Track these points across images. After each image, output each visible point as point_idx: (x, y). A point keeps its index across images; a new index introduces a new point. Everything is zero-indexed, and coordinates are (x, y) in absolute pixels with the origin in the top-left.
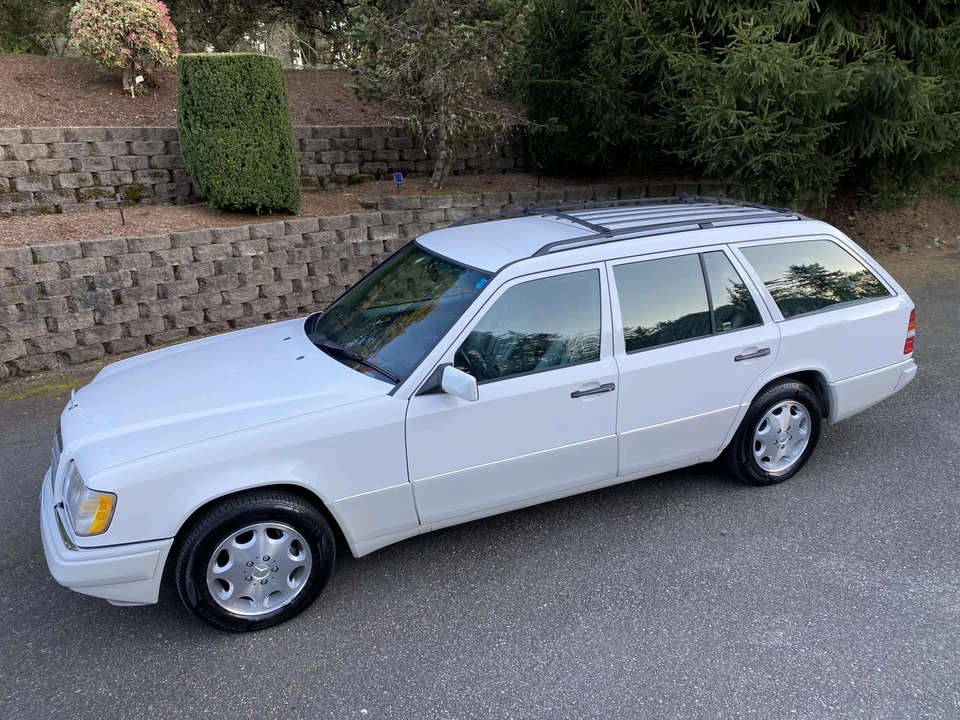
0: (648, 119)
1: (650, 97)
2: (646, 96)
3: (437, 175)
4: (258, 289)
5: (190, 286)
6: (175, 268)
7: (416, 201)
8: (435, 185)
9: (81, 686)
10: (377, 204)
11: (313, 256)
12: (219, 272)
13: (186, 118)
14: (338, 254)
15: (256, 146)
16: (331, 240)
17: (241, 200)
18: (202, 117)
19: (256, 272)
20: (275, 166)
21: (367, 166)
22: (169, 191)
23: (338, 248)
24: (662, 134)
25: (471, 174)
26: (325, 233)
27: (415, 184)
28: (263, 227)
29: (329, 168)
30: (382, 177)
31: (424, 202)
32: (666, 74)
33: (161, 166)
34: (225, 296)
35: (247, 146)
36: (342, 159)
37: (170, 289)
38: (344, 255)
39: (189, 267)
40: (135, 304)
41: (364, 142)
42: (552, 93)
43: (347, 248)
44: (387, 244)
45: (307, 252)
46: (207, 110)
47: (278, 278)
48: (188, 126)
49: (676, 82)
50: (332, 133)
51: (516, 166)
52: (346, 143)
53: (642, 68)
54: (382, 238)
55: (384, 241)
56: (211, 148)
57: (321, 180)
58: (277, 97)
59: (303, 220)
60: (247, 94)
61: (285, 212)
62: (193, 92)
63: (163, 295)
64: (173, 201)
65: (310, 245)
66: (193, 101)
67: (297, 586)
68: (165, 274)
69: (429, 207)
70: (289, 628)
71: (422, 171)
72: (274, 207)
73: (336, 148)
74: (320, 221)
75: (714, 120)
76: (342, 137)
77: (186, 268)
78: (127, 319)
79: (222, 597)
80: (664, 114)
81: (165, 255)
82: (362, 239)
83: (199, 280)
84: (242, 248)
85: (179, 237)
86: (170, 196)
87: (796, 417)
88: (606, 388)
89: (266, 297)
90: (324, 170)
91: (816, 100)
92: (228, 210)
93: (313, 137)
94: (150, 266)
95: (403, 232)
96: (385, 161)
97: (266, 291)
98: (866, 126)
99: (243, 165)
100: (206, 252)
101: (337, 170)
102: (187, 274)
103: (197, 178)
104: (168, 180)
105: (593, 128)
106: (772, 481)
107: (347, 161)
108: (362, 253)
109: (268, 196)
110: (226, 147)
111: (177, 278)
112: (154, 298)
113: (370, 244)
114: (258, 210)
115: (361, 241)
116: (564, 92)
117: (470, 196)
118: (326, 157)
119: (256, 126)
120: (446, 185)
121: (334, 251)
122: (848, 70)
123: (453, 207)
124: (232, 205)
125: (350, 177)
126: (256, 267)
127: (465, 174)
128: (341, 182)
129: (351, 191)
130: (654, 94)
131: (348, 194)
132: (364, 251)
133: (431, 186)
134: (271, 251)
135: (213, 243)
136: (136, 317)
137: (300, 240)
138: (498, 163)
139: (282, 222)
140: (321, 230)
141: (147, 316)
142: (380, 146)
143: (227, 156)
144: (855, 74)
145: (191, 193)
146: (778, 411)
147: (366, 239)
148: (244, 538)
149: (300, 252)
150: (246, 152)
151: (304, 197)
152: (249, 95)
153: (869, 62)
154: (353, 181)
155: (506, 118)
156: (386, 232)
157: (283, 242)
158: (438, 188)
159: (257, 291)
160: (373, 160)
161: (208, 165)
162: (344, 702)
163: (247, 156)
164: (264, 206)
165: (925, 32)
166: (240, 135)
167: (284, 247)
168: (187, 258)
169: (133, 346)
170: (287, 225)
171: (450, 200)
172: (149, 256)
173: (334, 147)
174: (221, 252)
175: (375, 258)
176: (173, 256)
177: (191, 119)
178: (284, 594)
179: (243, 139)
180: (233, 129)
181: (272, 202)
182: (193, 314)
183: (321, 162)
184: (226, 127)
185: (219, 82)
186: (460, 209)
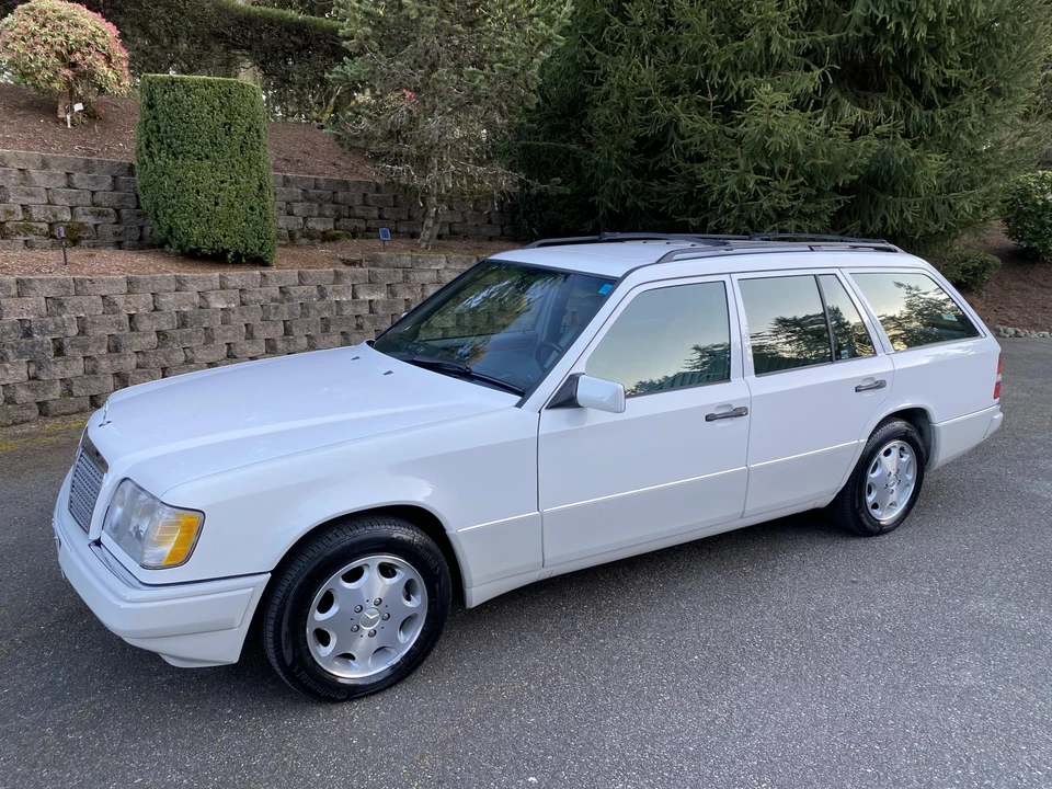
0: (655, 186)
1: (656, 163)
2: (652, 161)
3: (425, 234)
4: (226, 347)
5: (147, 339)
6: (131, 317)
7: (406, 259)
8: (423, 245)
9: (141, 775)
10: (361, 261)
11: (291, 313)
12: (183, 325)
13: (148, 146)
14: (319, 312)
15: (232, 184)
16: (311, 296)
17: (210, 244)
18: (169, 146)
19: (226, 327)
20: (252, 208)
21: (342, 222)
22: (115, 234)
23: (319, 305)
24: (671, 200)
25: (456, 239)
26: (306, 288)
27: (401, 244)
28: (237, 276)
29: (301, 221)
30: (360, 235)
31: (415, 261)
32: (676, 138)
33: (107, 204)
34: (189, 354)
35: (222, 182)
36: (316, 213)
37: (124, 342)
38: (326, 314)
39: (149, 316)
40: (80, 358)
41: (341, 195)
42: (548, 156)
43: (329, 307)
44: (373, 305)
45: (285, 308)
46: (177, 137)
47: (250, 335)
48: (151, 155)
49: (686, 147)
50: (306, 183)
51: (503, 234)
52: (320, 195)
53: (650, 132)
54: (368, 298)
55: (370, 301)
56: (178, 182)
57: (291, 235)
58: (258, 132)
59: (282, 271)
60: (225, 124)
61: (259, 261)
62: (161, 117)
63: (115, 348)
64: (119, 245)
65: (288, 300)
66: (159, 128)
67: (408, 640)
68: (119, 323)
69: (421, 267)
70: (397, 695)
71: (404, 232)
72: (248, 254)
73: (309, 200)
74: (299, 274)
75: (731, 184)
76: (316, 188)
77: (145, 317)
78: (69, 374)
79: (322, 653)
80: (673, 180)
81: (120, 300)
82: (346, 298)
83: (158, 333)
84: (211, 298)
85: (138, 281)
86: (115, 239)
87: (904, 460)
88: (738, 413)
89: (235, 357)
90: (295, 223)
91: (828, 171)
92: (194, 256)
93: (284, 186)
94: (101, 312)
95: (391, 293)
96: (363, 218)
97: (237, 350)
98: (871, 202)
99: (216, 204)
100: (169, 300)
101: (310, 225)
102: (145, 325)
103: (157, 216)
104: (114, 220)
105: (595, 193)
106: (881, 531)
107: (321, 215)
108: (345, 313)
109: (242, 242)
110: (197, 182)
111: (132, 329)
112: (104, 351)
113: (356, 304)
114: (229, 256)
115: (345, 299)
116: (561, 156)
117: (465, 258)
118: (298, 208)
119: (233, 160)
120: (434, 247)
121: (315, 308)
122: (861, 142)
123: (446, 268)
124: (199, 249)
125: (323, 233)
126: (225, 322)
127: (449, 239)
128: (314, 238)
129: (326, 248)
130: (660, 160)
131: (323, 251)
132: (348, 311)
133: (418, 246)
134: (243, 304)
135: (177, 290)
136: (81, 372)
137: (277, 294)
138: (484, 230)
139: (257, 272)
140: (301, 284)
141: (94, 372)
142: (358, 201)
143: (198, 192)
144: (867, 147)
145: (141, 238)
146: (887, 453)
147: (350, 297)
148: (354, 576)
149: (277, 308)
150: (220, 190)
151: (279, 250)
152: (228, 126)
153: (880, 136)
154: (326, 238)
155: (503, 179)
156: (373, 291)
157: (257, 296)
158: (426, 248)
159: (225, 351)
160: (349, 217)
161: (174, 201)
162: (503, 771)
163: (221, 194)
164: (237, 253)
165: (924, 113)
166: (214, 168)
167: (259, 301)
168: (146, 306)
169: (75, 409)
170: (264, 275)
171: (444, 261)
172: (100, 301)
173: (307, 198)
174: (187, 302)
175: (360, 320)
176: (130, 303)
177: (154, 149)
178: (392, 650)
179: (219, 174)
180: (208, 163)
181: (247, 248)
182: (149, 373)
183: (292, 214)
184: (198, 159)
185: (194, 107)
186: (455, 271)
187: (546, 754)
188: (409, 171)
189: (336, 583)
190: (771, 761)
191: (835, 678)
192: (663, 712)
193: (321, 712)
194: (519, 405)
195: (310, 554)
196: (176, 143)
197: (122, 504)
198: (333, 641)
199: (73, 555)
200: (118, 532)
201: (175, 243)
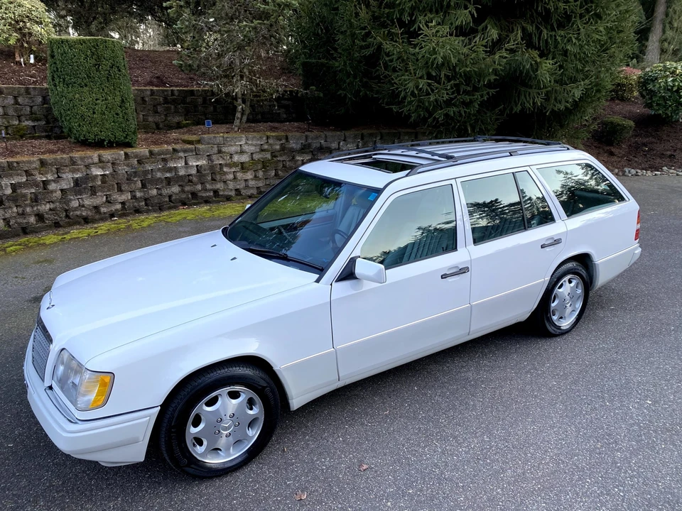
3: (237, 122)
4: (104, 197)
7: (220, 139)
8: (236, 129)
10: (193, 141)
11: (145, 176)
13: (53, 80)
14: (163, 174)
15: (103, 100)
16: (158, 164)
17: (93, 137)
18: (64, 80)
19: (103, 186)
20: (117, 114)
22: (45, 130)
23: (163, 169)
26: (154, 159)
27: (222, 128)
28: (109, 155)
31: (225, 140)
32: (384, 56)
33: (40, 113)
34: (81, 202)
35: (97, 100)
38: (168, 175)
39: (54, 181)
43: (169, 170)
44: (199, 168)
45: (140, 172)
46: (67, 75)
47: (120, 190)
48: (55, 85)
54: (195, 164)
55: (197, 166)
56: (71, 101)
58: (118, 67)
59: (138, 151)
61: (125, 145)
62: (57, 63)
64: (49, 137)
65: (143, 167)
66: (57, 69)
69: (229, 143)
72: (117, 141)
74: (150, 151)
77: (52, 182)
78: (7, 216)
82: (181, 164)
84: (93, 169)
86: (46, 134)
88: (463, 271)
89: (110, 203)
92: (83, 143)
95: (210, 160)
97: (111, 199)
99: (94, 113)
102: (53, 186)
103: (62, 121)
104: (45, 123)
108: (180, 174)
109: (112, 134)
110: (81, 100)
113: (187, 168)
114: (105, 143)
115: (179, 165)
117: (259, 135)
119: (103, 87)
120: (243, 129)
121: (160, 172)
123: (246, 143)
124: (87, 140)
126: (103, 182)
132: (182, 172)
133: (233, 129)
134: (114, 171)
135: (72, 165)
137: (135, 164)
139: (122, 152)
140: (151, 157)
143: (82, 106)
145: (62, 132)
147: (183, 164)
148: (212, 402)
149: (135, 173)
150: (96, 104)
152: (97, 66)
154: (180, 126)
156: (198, 160)
157: (122, 166)
158: (238, 130)
161: (69, 112)
163: (97, 107)
164: (110, 141)
166: (91, 92)
167: (124, 169)
170: (126, 154)
171: (244, 138)
174: (78, 171)
175: (191, 178)
177: (57, 81)
179: (94, 95)
180: (86, 89)
181: (115, 138)
184: (81, 87)
186: (252, 145)
189: (202, 408)
194: (318, 281)
196: (67, 78)
197: (63, 363)
198: (205, 443)
200: (62, 382)
201: (73, 136)
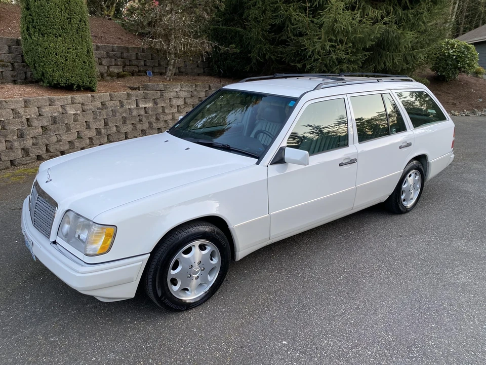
0: (280, 48)
1: (279, 37)
2: (278, 36)
3: (169, 73)
4: (77, 133)
5: (37, 130)
6: (28, 120)
7: (161, 86)
8: (168, 79)
10: (139, 87)
11: (108, 115)
12: (55, 122)
13: (27, 30)
14: (121, 114)
15: (73, 50)
16: (117, 106)
17: (65, 81)
18: (39, 30)
19: (76, 123)
20: (84, 62)
21: (127, 68)
22: (12, 76)
23: (121, 110)
24: (287, 55)
25: (182, 75)
26: (114, 102)
27: (157, 78)
28: (80, 97)
29: (106, 68)
30: (136, 74)
31: (165, 87)
32: (290, 25)
33: (6, 60)
34: (59, 137)
35: (69, 49)
36: (114, 63)
37: (25, 132)
38: (124, 115)
39: (37, 119)
40: (3, 141)
41: (125, 54)
42: (226, 33)
43: (126, 111)
44: (146, 109)
45: (104, 112)
46: (43, 25)
47: (88, 127)
48: (30, 35)
49: (294, 29)
50: (108, 48)
51: (204, 72)
52: (115, 54)
53: (278, 21)
54: (144, 106)
55: (145, 108)
56: (46, 49)
57: (102, 75)
58: (85, 22)
59: (102, 94)
60: (68, 18)
61: (90, 89)
62: (34, 14)
63: (21, 136)
64: (15, 82)
65: (105, 108)
66: (33, 20)
67: (212, 279)
68: (22, 123)
69: (169, 90)
71: (157, 72)
72: (84, 86)
73: (110, 57)
74: (110, 95)
75: (318, 47)
76: (113, 51)
77: (35, 120)
79: (174, 289)
80: (288, 45)
81: (21, 111)
82: (133, 106)
83: (42, 127)
84: (68, 109)
85: (30, 101)
86: (12, 79)
87: (416, 178)
88: (353, 161)
89: (82, 138)
90: (103, 69)
91: (362, 40)
92: (56, 87)
93: (97, 50)
94: (12, 117)
95: (155, 103)
96: (137, 65)
97: (82, 134)
98: (379, 55)
99: (67, 60)
100: (46, 110)
102: (35, 123)
103: (35, 67)
104: (11, 69)
105: (250, 52)
106: (407, 211)
107: (116, 65)
108: (133, 114)
109: (81, 79)
110: (56, 49)
111: (29, 126)
112: (15, 137)
113: (138, 109)
114: (75, 87)
115: (133, 107)
116: (233, 33)
117: (190, 85)
118: (104, 62)
119: (73, 37)
120: (173, 79)
121: (119, 112)
122: (377, 26)
123: (181, 90)
124: (59, 84)
125: (118, 74)
126: (75, 120)
127: (179, 75)
128: (113, 76)
129: (120, 81)
130: (282, 35)
131: (119, 83)
132: (135, 113)
133: (166, 79)
134: (83, 111)
135: (50, 105)
136: (5, 148)
137: (100, 106)
138: (195, 70)
139: (90, 95)
140: (111, 100)
141: (11, 149)
142: (134, 57)
143: (56, 54)
144: (380, 28)
145: (26, 78)
146: (410, 176)
147: (135, 106)
148: (188, 251)
149: (100, 112)
150: (68, 53)
151: (98, 83)
152: (70, 19)
153: (385, 23)
154: (119, 76)
155: (206, 46)
156: (146, 103)
157: (90, 107)
158: (170, 80)
159: (76, 135)
160: (130, 65)
161: (44, 59)
163: (69, 55)
164: (78, 84)
165: (404, 12)
166: (64, 42)
167: (91, 109)
168: (35, 113)
169: (3, 167)
170: (93, 96)
171: (179, 86)
172: (11, 112)
173: (108, 56)
174: (56, 110)
175: (141, 117)
176: (27, 112)
177: (32, 30)
178: (205, 285)
179: (66, 44)
180: (60, 39)
181: (83, 83)
182: (39, 148)
183: (102, 65)
184: (56, 37)
185: (51, 9)
186: (185, 91)
187: (287, 329)
188: (161, 42)
189: (180, 256)
190: (390, 325)
191: (406, 282)
192: (334, 305)
193: (174, 317)
194: (258, 163)
195: (168, 243)
196: (43, 28)
198: (179, 284)
199: (42, 249)
201: (46, 81)
